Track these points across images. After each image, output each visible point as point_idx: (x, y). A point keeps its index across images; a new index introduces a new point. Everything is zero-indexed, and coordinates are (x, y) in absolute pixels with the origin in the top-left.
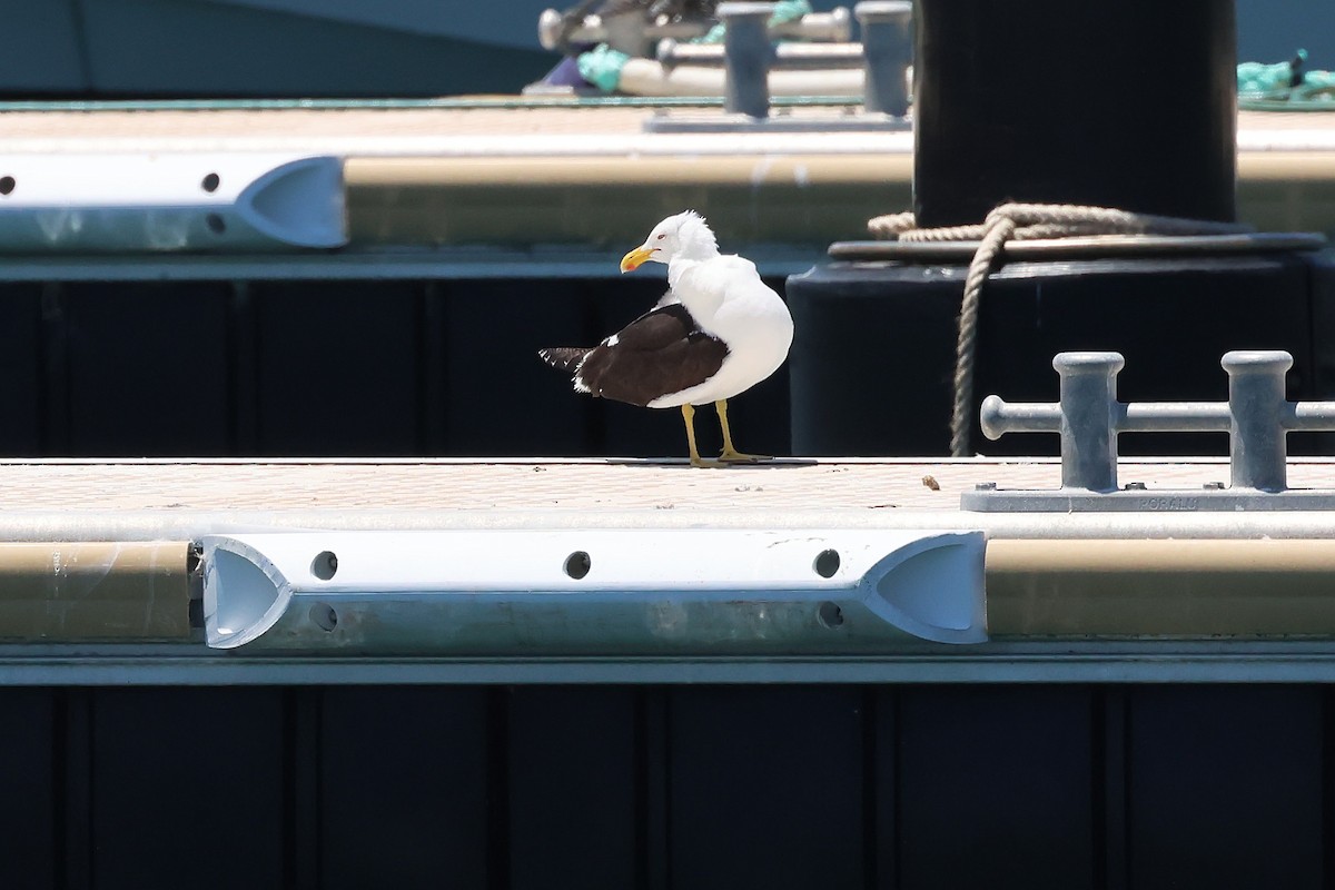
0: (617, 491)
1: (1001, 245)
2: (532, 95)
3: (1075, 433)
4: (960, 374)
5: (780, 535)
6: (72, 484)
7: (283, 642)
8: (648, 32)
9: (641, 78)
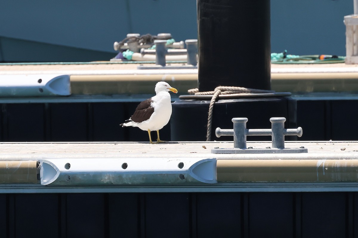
0: (133, 149)
1: (218, 96)
2: (112, 61)
3: (237, 136)
4: (209, 125)
5: (171, 159)
6: (10, 148)
7: (58, 183)
8: (138, 47)
9: (137, 57)
